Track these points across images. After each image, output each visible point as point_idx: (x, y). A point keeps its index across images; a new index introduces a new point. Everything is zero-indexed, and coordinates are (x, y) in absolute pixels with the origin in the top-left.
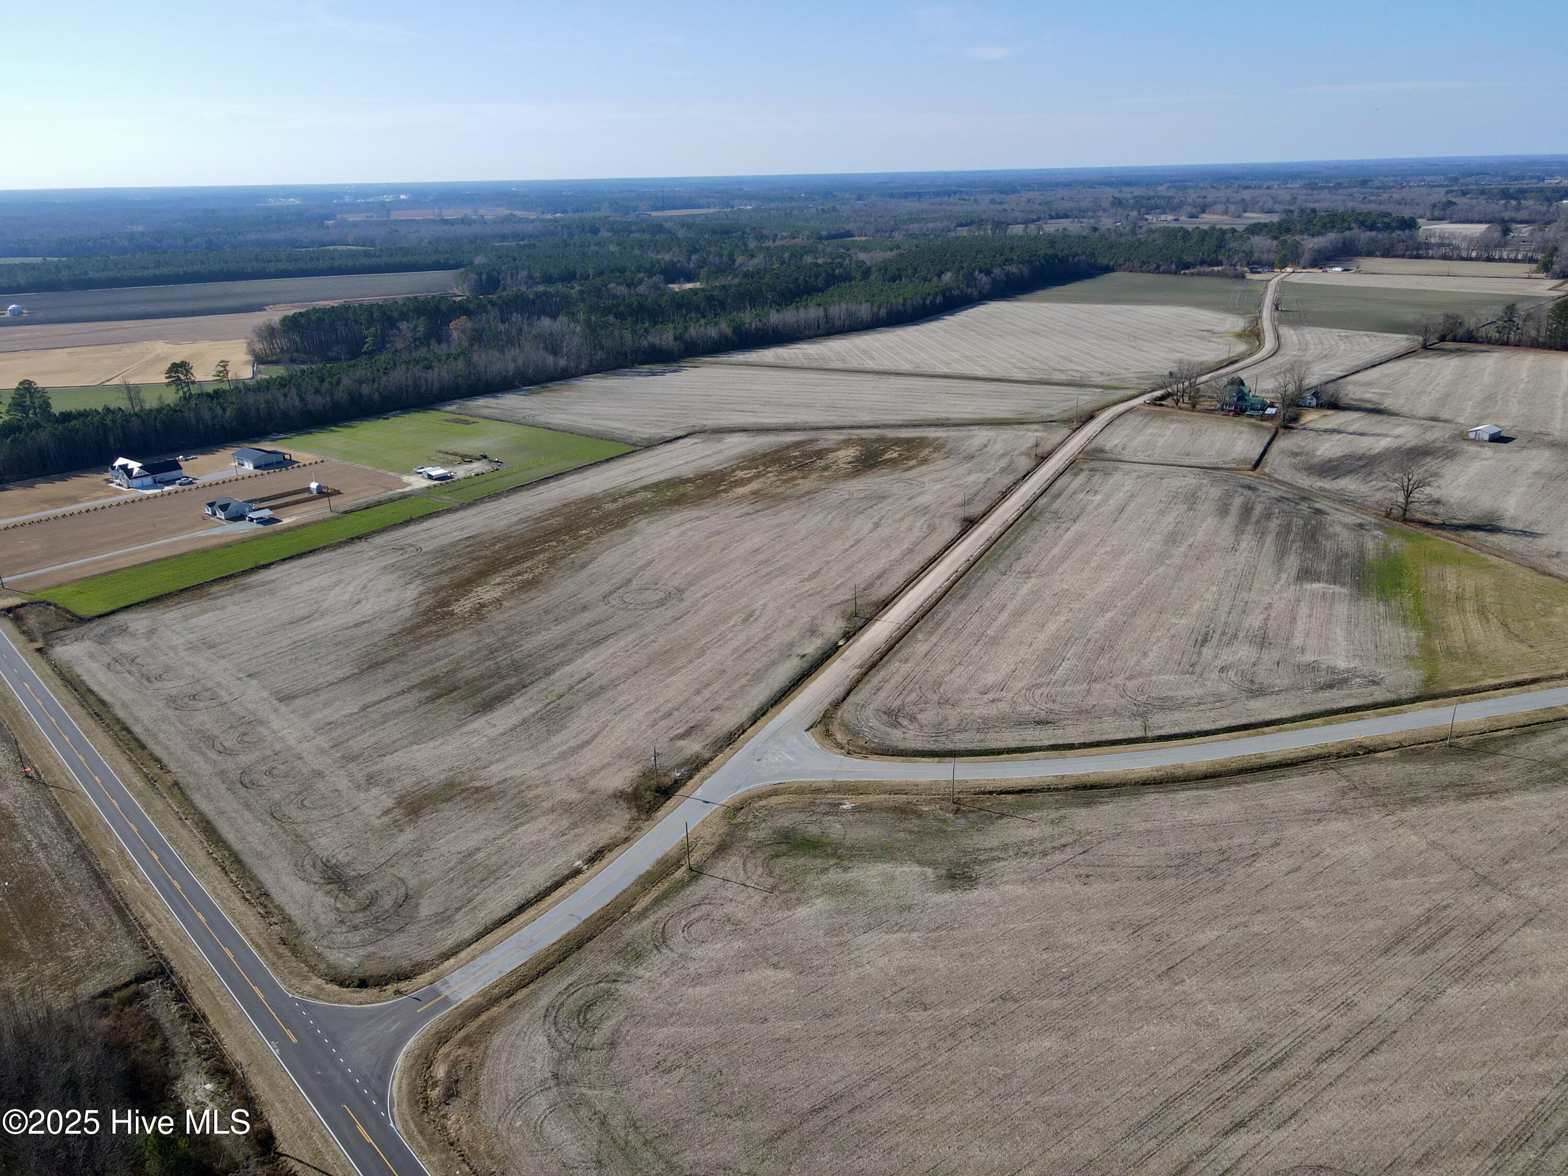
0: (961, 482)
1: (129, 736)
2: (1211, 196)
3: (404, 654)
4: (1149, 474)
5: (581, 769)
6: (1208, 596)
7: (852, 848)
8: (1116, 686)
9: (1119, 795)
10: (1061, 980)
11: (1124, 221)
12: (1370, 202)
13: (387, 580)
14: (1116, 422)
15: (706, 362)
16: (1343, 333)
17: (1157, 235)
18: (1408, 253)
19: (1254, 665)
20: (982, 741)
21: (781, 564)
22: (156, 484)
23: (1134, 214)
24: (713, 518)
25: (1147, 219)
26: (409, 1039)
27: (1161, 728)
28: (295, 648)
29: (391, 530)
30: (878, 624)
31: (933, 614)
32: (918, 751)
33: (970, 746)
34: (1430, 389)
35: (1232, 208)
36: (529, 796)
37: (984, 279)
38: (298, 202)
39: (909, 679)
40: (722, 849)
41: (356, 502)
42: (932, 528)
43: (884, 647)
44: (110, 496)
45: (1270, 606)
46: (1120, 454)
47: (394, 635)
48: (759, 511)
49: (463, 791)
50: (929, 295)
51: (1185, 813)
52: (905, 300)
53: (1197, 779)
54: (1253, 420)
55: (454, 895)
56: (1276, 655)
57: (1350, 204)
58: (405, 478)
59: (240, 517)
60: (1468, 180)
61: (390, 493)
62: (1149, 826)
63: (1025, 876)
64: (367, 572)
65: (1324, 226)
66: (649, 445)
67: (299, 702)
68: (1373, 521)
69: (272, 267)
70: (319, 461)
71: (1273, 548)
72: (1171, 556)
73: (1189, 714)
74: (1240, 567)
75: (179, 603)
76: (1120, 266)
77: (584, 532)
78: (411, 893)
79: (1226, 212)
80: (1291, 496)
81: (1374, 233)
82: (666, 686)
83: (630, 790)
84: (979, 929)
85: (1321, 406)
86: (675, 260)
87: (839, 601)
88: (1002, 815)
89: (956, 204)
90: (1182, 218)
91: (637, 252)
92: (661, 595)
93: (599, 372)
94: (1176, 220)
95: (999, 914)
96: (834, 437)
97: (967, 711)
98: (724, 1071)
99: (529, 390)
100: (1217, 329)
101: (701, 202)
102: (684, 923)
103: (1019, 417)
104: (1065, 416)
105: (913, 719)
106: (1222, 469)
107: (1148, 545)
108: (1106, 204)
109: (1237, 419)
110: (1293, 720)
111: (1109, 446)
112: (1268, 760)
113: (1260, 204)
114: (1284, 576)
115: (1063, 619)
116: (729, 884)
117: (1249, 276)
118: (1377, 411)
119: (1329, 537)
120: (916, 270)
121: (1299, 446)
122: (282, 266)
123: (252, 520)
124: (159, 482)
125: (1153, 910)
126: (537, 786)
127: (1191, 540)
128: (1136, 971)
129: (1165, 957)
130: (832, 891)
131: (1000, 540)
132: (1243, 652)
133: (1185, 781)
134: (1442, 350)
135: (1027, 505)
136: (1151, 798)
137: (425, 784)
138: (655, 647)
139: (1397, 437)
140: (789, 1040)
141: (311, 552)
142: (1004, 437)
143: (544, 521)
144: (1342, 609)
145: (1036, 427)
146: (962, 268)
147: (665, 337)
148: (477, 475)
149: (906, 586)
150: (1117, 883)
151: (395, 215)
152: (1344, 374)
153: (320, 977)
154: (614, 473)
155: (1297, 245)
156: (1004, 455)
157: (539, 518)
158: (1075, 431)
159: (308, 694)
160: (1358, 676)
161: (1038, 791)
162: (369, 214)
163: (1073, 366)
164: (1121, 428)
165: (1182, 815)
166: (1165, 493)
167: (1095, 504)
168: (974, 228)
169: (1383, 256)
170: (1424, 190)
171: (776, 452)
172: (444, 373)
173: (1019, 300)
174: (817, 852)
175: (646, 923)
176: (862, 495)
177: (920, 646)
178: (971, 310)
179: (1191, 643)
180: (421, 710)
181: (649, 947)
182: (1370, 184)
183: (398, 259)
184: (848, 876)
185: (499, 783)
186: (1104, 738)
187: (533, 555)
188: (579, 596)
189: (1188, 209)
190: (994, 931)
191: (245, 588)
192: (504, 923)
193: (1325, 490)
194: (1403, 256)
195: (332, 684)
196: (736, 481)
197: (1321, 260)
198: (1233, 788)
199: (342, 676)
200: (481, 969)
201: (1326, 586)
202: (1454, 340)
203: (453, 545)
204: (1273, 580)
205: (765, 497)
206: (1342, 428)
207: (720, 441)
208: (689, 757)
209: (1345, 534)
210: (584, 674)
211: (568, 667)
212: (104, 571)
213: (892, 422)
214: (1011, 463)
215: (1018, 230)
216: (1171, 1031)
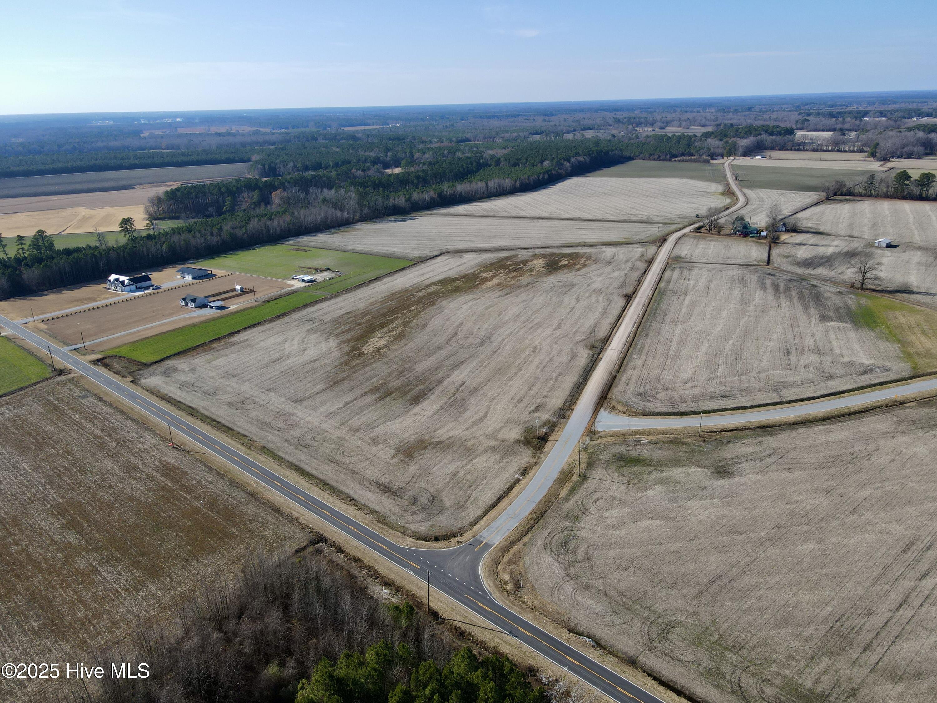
0: (611, 276)
1: (219, 425)
2: (670, 117)
3: (349, 376)
4: (713, 269)
5: (489, 429)
6: (778, 330)
7: (659, 461)
8: (754, 377)
9: (784, 429)
10: (802, 517)
11: (626, 132)
12: (759, 120)
13: (313, 338)
14: (680, 242)
15: (425, 214)
16: (779, 192)
17: (651, 139)
18: (793, 148)
19: (821, 364)
20: (697, 407)
21: (536, 322)
22: (139, 289)
23: (630, 127)
24: (483, 299)
25: (637, 130)
26: (479, 563)
27: (788, 397)
28: (284, 375)
29: (298, 311)
30: (608, 351)
31: (635, 344)
32: (666, 413)
33: (693, 410)
34: (841, 221)
35: (684, 124)
36: (469, 445)
37: (567, 164)
38: (112, 123)
39: (641, 378)
40: (590, 465)
41: (267, 296)
42: (610, 301)
43: (618, 363)
44: (113, 297)
45: (813, 335)
46: (691, 259)
47: (337, 366)
48: (506, 294)
49: (430, 444)
50: (540, 173)
51: (823, 437)
52: (529, 177)
53: (820, 420)
54: (754, 239)
55: (459, 495)
56: (830, 359)
57: (749, 121)
58: (288, 282)
59: (203, 306)
60: (807, 107)
61: (284, 290)
62: (808, 443)
63: (757, 470)
64: (299, 333)
65: (746, 133)
66: (422, 260)
67: (305, 403)
68: (846, 290)
69: (126, 162)
70: (230, 274)
71: (800, 306)
72: (748, 311)
73: (799, 389)
74: (787, 315)
75: (198, 354)
76: (637, 156)
77: (413, 308)
78: (434, 495)
79: (680, 126)
80: (795, 278)
81: (774, 137)
82: (510, 386)
83: (523, 439)
84: (747, 496)
85: (787, 231)
86: (378, 155)
87: (580, 340)
88: (729, 442)
89: (523, 122)
90: (656, 130)
91: (351, 151)
92: (478, 340)
93: (366, 220)
94: (654, 130)
95: (754, 489)
96: (527, 254)
97: (682, 393)
98: (654, 567)
99: (330, 231)
100: (708, 191)
101: (369, 121)
102: (591, 501)
103: (625, 240)
104: (651, 239)
105: (655, 397)
106: (751, 265)
107: (732, 306)
108: (610, 122)
109: (745, 239)
110: (854, 390)
111: (683, 255)
112: (853, 409)
113: (699, 121)
114: (813, 319)
115: (707, 345)
116: (604, 482)
117: (712, 162)
118: (818, 233)
119: (827, 299)
120: (527, 160)
121: (786, 253)
122: (132, 162)
123: (212, 307)
124: (140, 288)
125: (832, 483)
126: (470, 440)
127: (754, 303)
128: (838, 511)
129: (849, 504)
130: (660, 482)
131: (650, 306)
132: (812, 358)
133: (814, 421)
134: (837, 200)
135: (655, 287)
136: (801, 430)
137: (406, 441)
138: (491, 367)
139: (836, 246)
140: (679, 552)
141: (258, 324)
142: (622, 251)
143: (386, 303)
144: (852, 335)
145: (637, 245)
146: (554, 158)
147: (400, 200)
148: (330, 279)
149: (612, 331)
150: (806, 471)
151: (181, 131)
152: (791, 214)
153: (410, 537)
154: (410, 276)
155: (735, 143)
156: (627, 261)
157: (382, 301)
158: (659, 247)
159: (308, 398)
160: (877, 367)
161: (740, 430)
162: (164, 130)
163: (638, 212)
164: (684, 245)
165: (822, 438)
166: (727, 279)
167: (692, 285)
168: (543, 135)
169: (780, 150)
170: (785, 113)
171: (497, 262)
172: (281, 223)
173: (589, 176)
174: (642, 464)
175: (572, 502)
176: (561, 284)
177: (637, 361)
178: (564, 182)
179: (782, 354)
180: (379, 404)
181: (580, 513)
182: (753, 110)
183: (203, 157)
184: (664, 474)
185: (448, 439)
186: (762, 403)
187: (391, 321)
188: (432, 342)
189: (659, 124)
190: (755, 496)
191: (232, 344)
192: (494, 507)
193: (811, 275)
194: (791, 150)
195: (318, 393)
196: (484, 279)
197: (749, 152)
198: (841, 424)
199: (321, 388)
200: (496, 529)
201: (838, 323)
202: (842, 194)
203: (342, 316)
204: (809, 321)
205: (506, 286)
206: (804, 242)
207: (461, 257)
208: (545, 421)
209: (834, 297)
210: (461, 382)
211: (449, 379)
212: (140, 338)
213: (554, 245)
214: (633, 265)
215: (570, 136)
216: (871, 537)
